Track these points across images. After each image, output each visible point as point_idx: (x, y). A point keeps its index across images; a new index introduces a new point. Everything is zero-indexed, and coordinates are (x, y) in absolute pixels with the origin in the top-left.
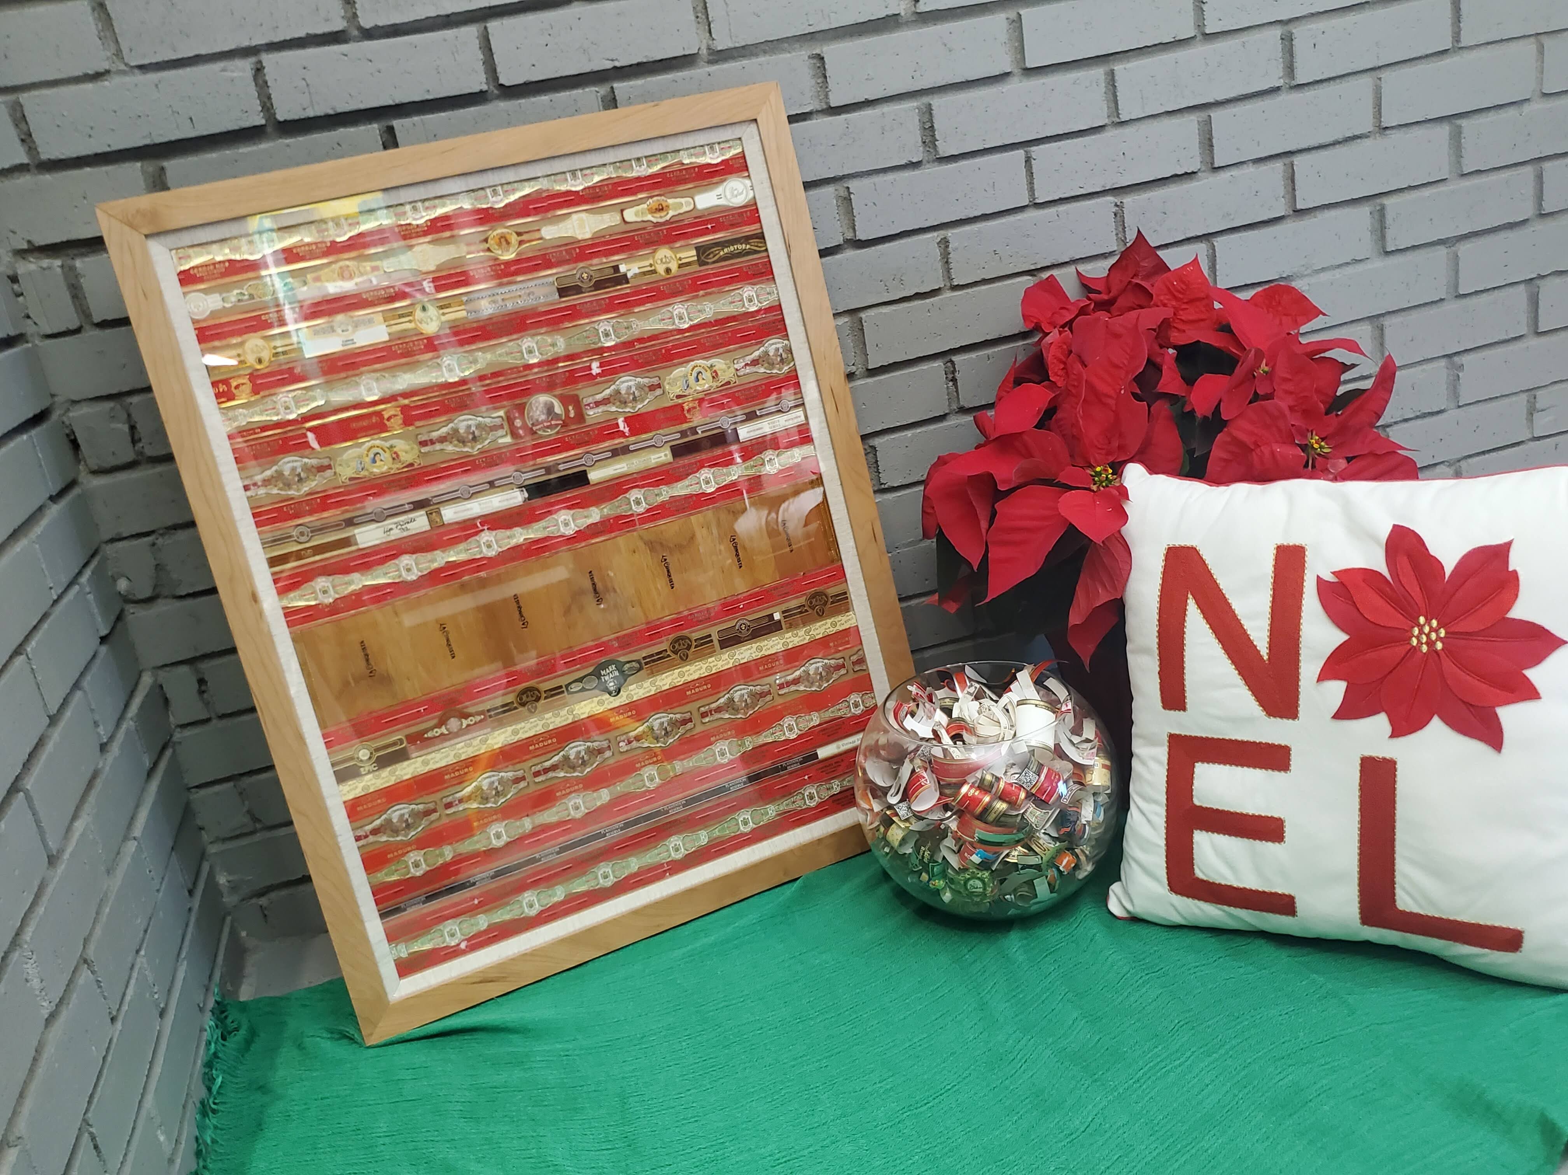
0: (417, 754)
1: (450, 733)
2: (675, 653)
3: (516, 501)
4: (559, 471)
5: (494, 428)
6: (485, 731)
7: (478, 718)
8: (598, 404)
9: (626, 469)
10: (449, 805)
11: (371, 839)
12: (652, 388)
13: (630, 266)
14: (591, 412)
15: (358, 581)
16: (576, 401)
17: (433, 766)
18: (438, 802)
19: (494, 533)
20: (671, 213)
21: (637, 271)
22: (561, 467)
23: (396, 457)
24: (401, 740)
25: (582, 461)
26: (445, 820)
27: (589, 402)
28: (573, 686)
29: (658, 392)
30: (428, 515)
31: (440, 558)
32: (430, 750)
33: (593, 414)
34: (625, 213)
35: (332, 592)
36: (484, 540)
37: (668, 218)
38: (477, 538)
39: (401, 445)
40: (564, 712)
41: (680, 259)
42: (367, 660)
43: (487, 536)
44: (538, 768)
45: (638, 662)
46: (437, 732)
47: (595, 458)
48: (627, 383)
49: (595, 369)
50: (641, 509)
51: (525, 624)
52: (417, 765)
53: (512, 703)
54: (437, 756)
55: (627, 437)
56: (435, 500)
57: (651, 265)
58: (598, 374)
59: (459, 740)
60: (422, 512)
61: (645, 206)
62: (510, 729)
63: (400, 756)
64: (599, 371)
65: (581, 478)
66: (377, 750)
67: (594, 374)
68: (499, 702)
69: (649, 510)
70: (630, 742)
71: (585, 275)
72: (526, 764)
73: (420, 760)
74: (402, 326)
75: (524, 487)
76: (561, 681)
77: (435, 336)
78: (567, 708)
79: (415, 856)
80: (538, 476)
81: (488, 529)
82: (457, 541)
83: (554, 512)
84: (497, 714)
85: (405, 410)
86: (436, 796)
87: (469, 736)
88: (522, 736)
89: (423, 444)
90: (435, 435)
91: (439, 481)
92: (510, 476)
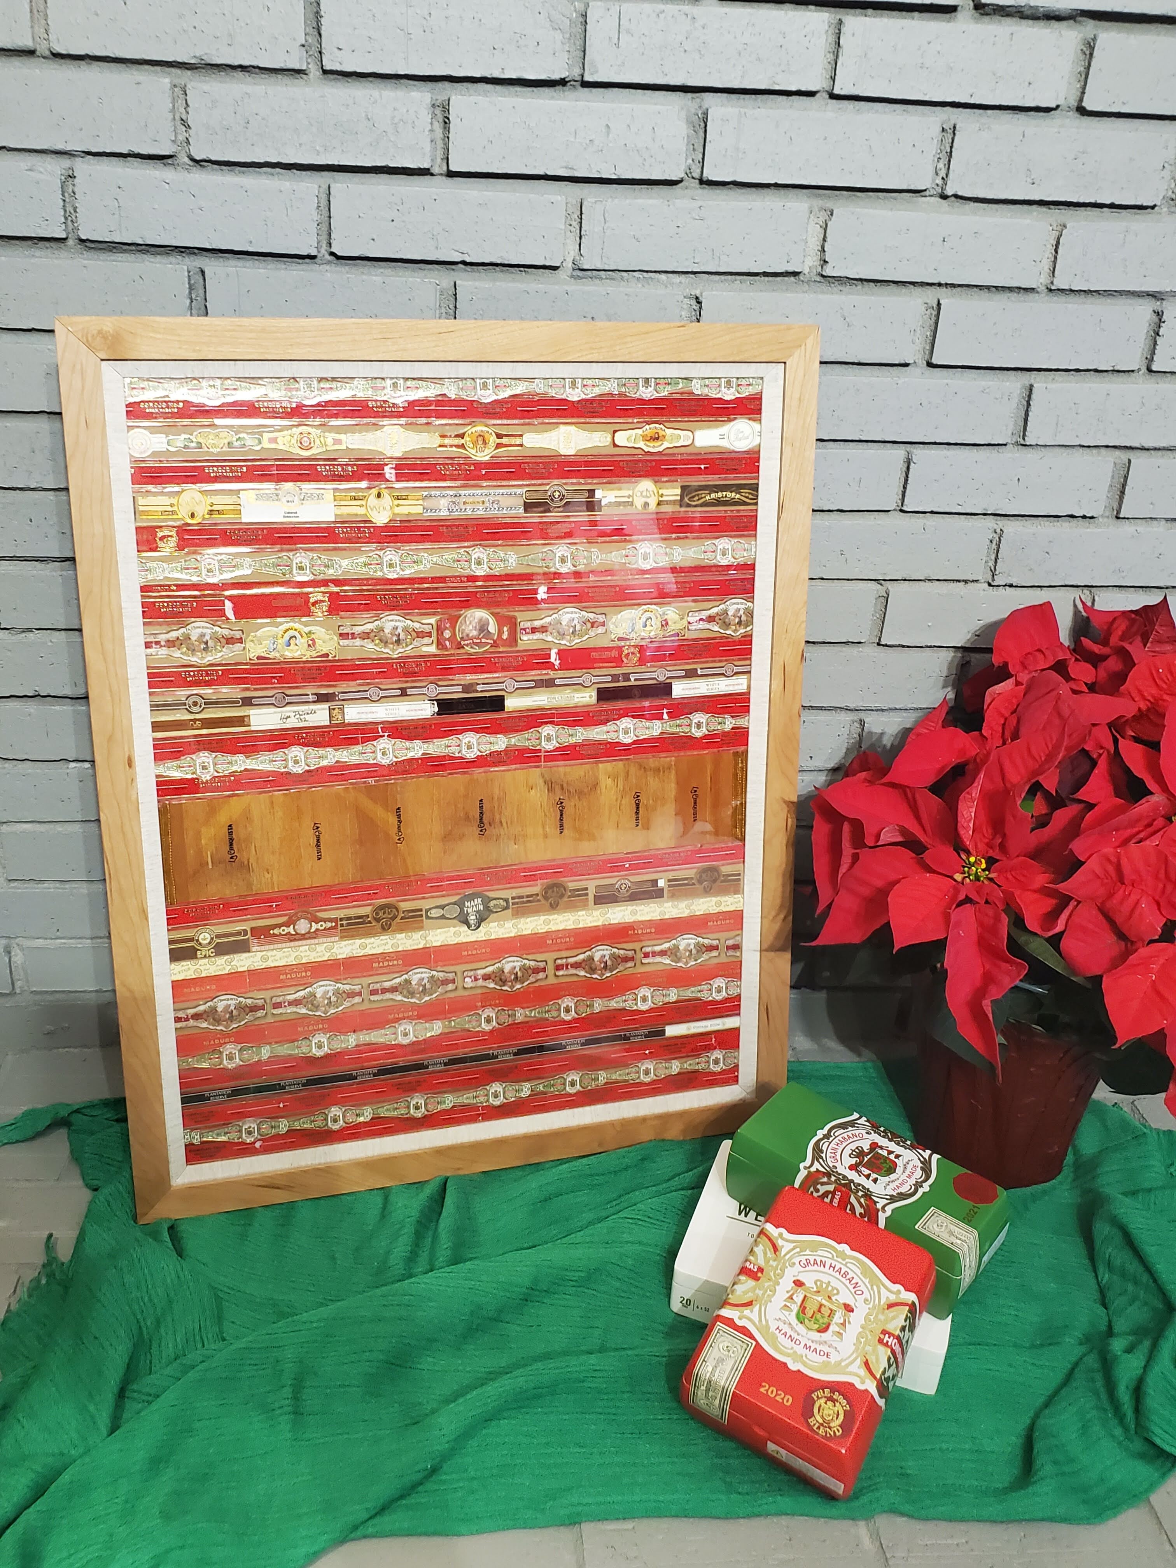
0: (259, 948)
1: (297, 934)
2: (546, 898)
3: (423, 712)
4: (477, 691)
5: (421, 635)
6: (333, 939)
7: (329, 925)
8: (534, 630)
9: (545, 702)
10: (277, 1005)
11: (192, 1022)
12: (595, 625)
13: (606, 493)
14: (525, 638)
15: (240, 763)
16: (513, 623)
17: (271, 964)
18: (268, 1001)
19: (393, 741)
20: (666, 444)
21: (614, 500)
22: (479, 688)
23: (312, 644)
24: (245, 931)
25: (503, 686)
26: (270, 1019)
27: (526, 626)
28: (433, 911)
29: (600, 630)
30: (332, 709)
31: (331, 756)
32: (272, 947)
33: (527, 641)
34: (616, 434)
35: (211, 769)
36: (381, 747)
37: (661, 449)
38: (374, 743)
39: (319, 632)
40: (417, 935)
41: (662, 496)
42: (231, 844)
43: (384, 743)
44: (377, 986)
45: (506, 900)
46: (285, 930)
47: (518, 685)
48: (569, 614)
49: (542, 593)
50: (550, 746)
51: (401, 839)
52: (255, 959)
53: (368, 916)
54: (279, 954)
55: (556, 670)
56: (341, 696)
57: (629, 497)
58: (543, 600)
59: (304, 942)
60: (324, 706)
61: (640, 431)
62: (358, 942)
63: (241, 947)
64: (545, 596)
65: (497, 703)
66: (218, 936)
67: (539, 598)
68: (352, 912)
69: (557, 749)
70: (476, 979)
71: (557, 494)
72: (366, 981)
73: (260, 954)
74: (355, 510)
75: (436, 700)
76: (424, 904)
77: (386, 528)
78: (421, 933)
79: (230, 1048)
80: (454, 692)
81: (388, 736)
82: (354, 742)
83: (461, 732)
84: (348, 925)
85: (333, 596)
86: (266, 994)
87: (316, 941)
88: (369, 951)
89: (344, 636)
90: (359, 629)
91: (351, 677)
92: (425, 687)
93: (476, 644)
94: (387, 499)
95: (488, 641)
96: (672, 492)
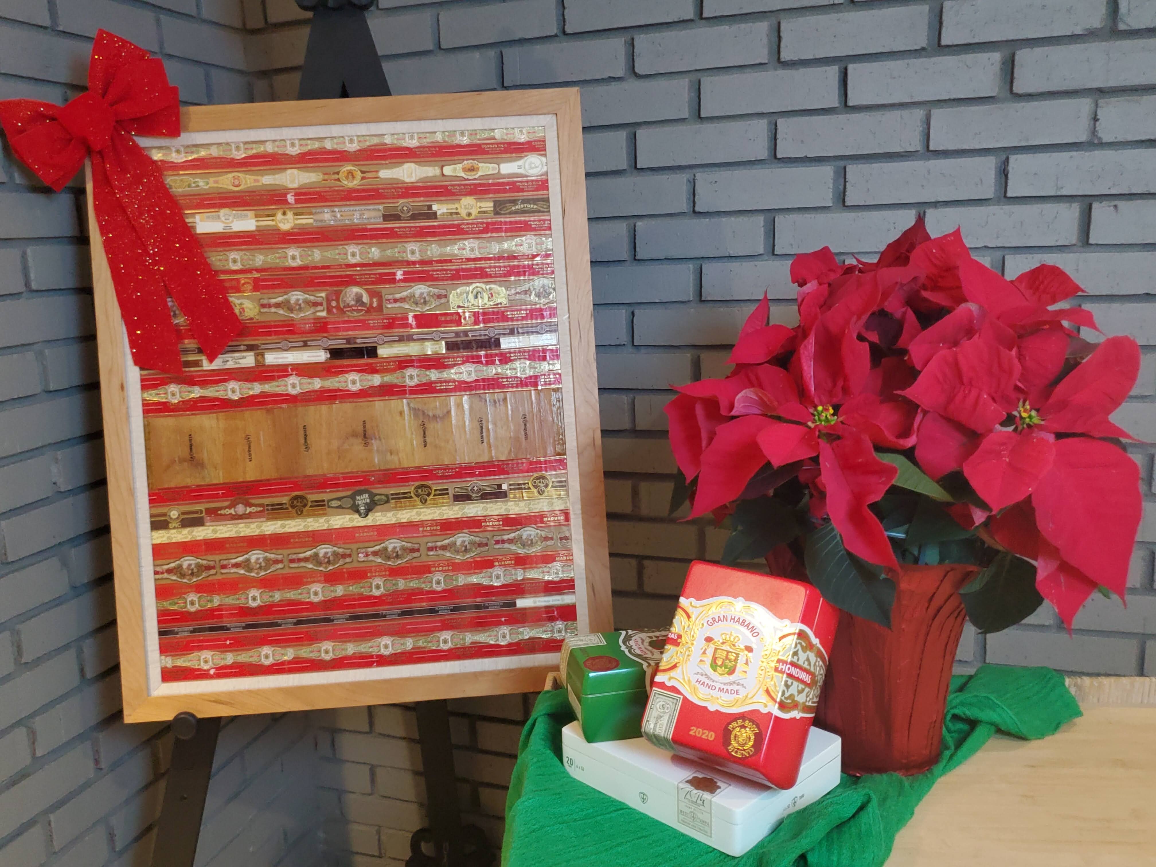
0: (210, 524)
1: (237, 514)
3: (321, 359)
4: (356, 343)
6: (262, 520)
7: (259, 509)
9: (408, 352)
10: (224, 567)
11: (165, 576)
12: (439, 297)
14: (389, 306)
15: (197, 392)
16: (378, 295)
17: (219, 535)
18: (217, 562)
19: (299, 378)
20: (480, 173)
21: (445, 211)
22: (358, 341)
23: (242, 312)
24: (201, 512)
25: (375, 340)
26: (219, 577)
27: (389, 298)
28: (333, 502)
29: (443, 300)
30: (256, 355)
31: (257, 388)
32: (220, 523)
33: (390, 308)
34: (444, 168)
35: (178, 396)
36: (291, 382)
37: (476, 176)
38: (286, 379)
39: (246, 302)
40: (322, 520)
41: (480, 207)
42: (191, 449)
43: (294, 379)
44: (294, 557)
45: (387, 496)
46: (228, 511)
47: (386, 339)
48: (420, 289)
49: (399, 275)
50: (412, 384)
51: (307, 448)
52: (210, 531)
53: (285, 504)
54: (224, 529)
55: (413, 329)
56: (263, 347)
57: (457, 209)
58: (400, 280)
59: (242, 521)
60: (252, 353)
61: (460, 166)
62: (280, 523)
63: (197, 522)
64: (402, 277)
65: (372, 352)
66: (184, 513)
67: (397, 279)
68: (276, 500)
69: (418, 385)
70: (367, 555)
71: (405, 208)
72: (286, 552)
73: (211, 528)
74: (266, 223)
75: (328, 349)
76: (325, 497)
77: (288, 233)
78: (325, 518)
79: (192, 597)
80: (340, 344)
81: (296, 374)
82: (271, 378)
83: (347, 372)
84: (273, 509)
85: (256, 280)
86: (217, 558)
87: (250, 520)
88: (287, 530)
89: (263, 306)
90: (273, 301)
91: (269, 334)
92: (319, 340)
93: (354, 310)
94: (290, 215)
95: (363, 308)
96: (488, 205)
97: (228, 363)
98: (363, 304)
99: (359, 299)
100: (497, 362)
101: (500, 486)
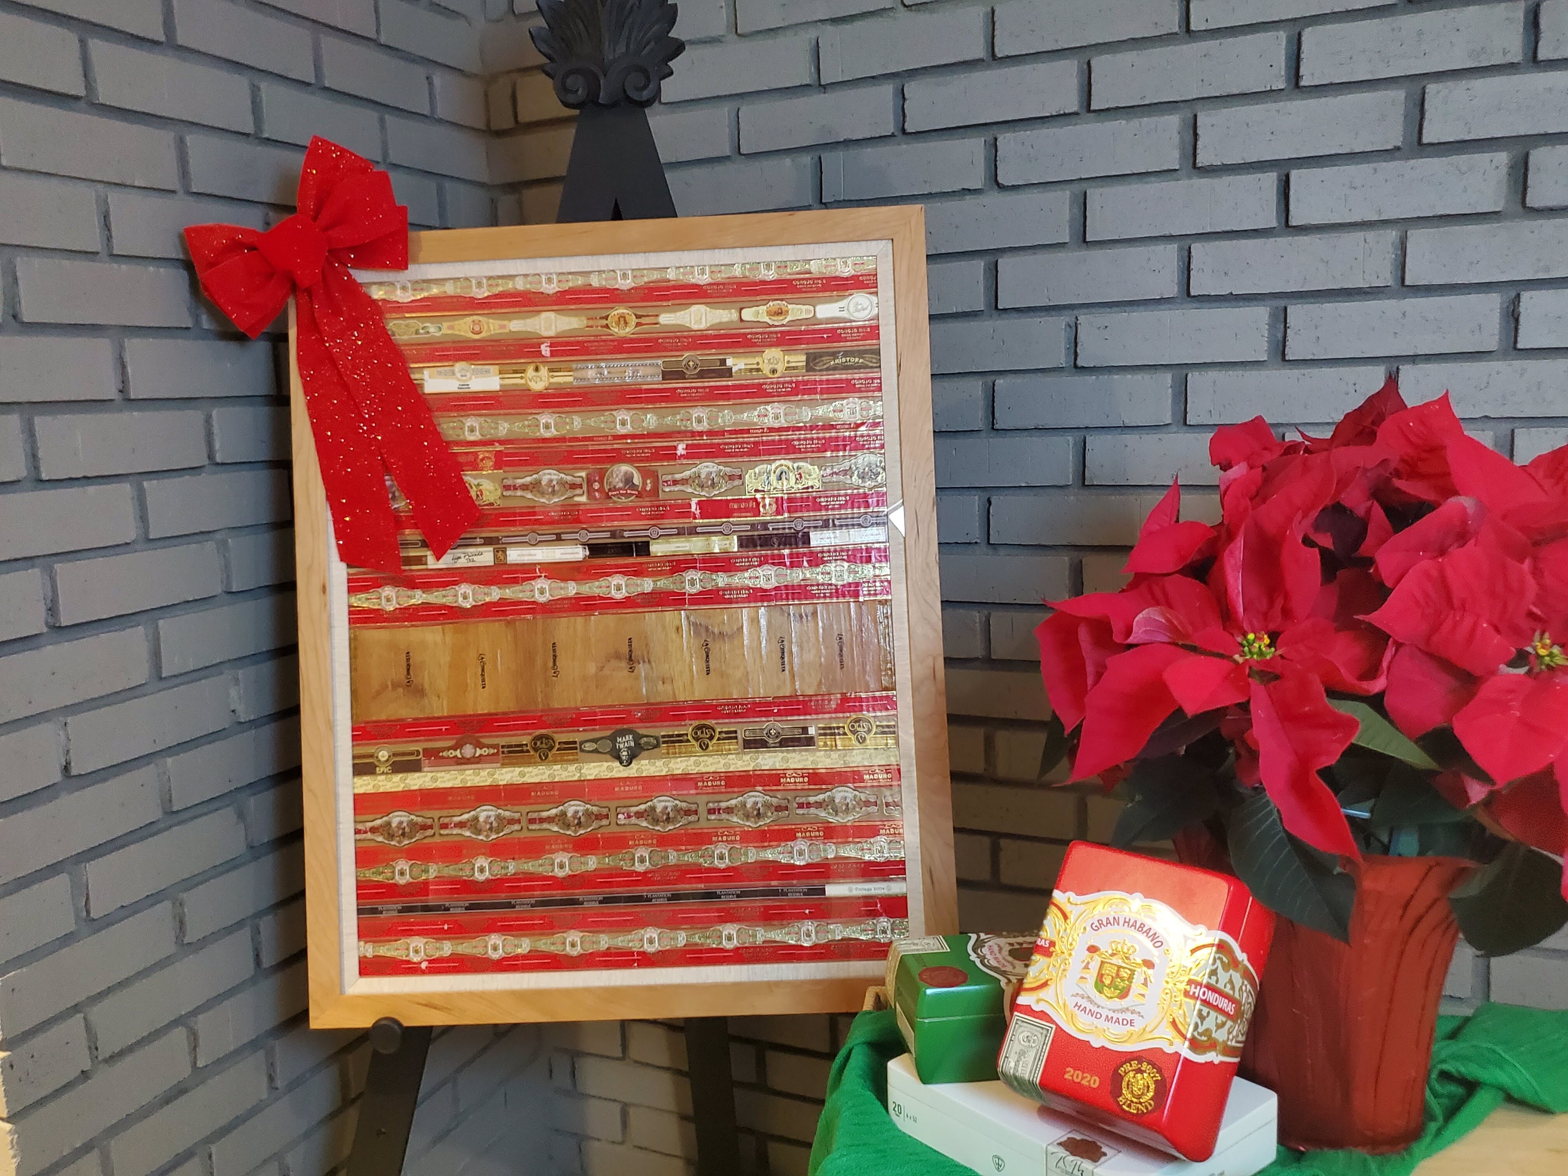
0: (429, 769)
1: (463, 758)
3: (576, 556)
4: (622, 537)
6: (495, 765)
7: (492, 751)
9: (689, 549)
10: (444, 826)
11: (369, 835)
12: (731, 477)
13: (736, 361)
14: (667, 489)
15: (418, 597)
16: (655, 476)
17: (440, 784)
18: (436, 820)
19: (549, 581)
20: (789, 318)
21: (743, 367)
22: (626, 534)
23: (480, 495)
24: (418, 751)
25: (648, 533)
26: (437, 839)
27: (667, 479)
28: (587, 745)
29: (737, 482)
30: (496, 551)
31: (495, 594)
32: (441, 768)
34: (743, 311)
35: (394, 601)
36: (539, 586)
37: (784, 322)
38: (533, 582)
39: (486, 484)
40: (572, 768)
41: (789, 362)
42: (408, 670)
43: (542, 583)
44: (535, 815)
45: (657, 739)
46: (452, 753)
47: (661, 532)
48: (707, 468)
49: (681, 450)
50: (694, 590)
51: (556, 673)
52: (426, 779)
53: (527, 745)
54: (447, 776)
55: (697, 519)
56: (504, 540)
57: (758, 364)
58: (682, 456)
59: (469, 766)
60: (491, 549)
61: (765, 308)
62: (518, 770)
63: (414, 767)
64: (684, 452)
65: (643, 548)
66: (396, 754)
67: (679, 454)
68: (514, 741)
69: (701, 593)
70: (629, 817)
71: (691, 363)
72: (525, 809)
73: (430, 775)
74: (514, 381)
75: (588, 545)
76: (577, 737)
77: (540, 395)
78: (576, 765)
79: (402, 865)
80: (603, 537)
81: (545, 576)
82: (515, 581)
83: (609, 575)
84: (509, 752)
85: (498, 454)
86: (436, 814)
87: (479, 766)
88: (528, 779)
89: (507, 488)
90: (519, 482)
91: (513, 523)
92: (577, 533)
93: (622, 495)
94: (544, 371)
96: (799, 359)
97: (460, 560)
98: (633, 487)
99: (628, 480)
100: (805, 564)
101: (805, 730)
